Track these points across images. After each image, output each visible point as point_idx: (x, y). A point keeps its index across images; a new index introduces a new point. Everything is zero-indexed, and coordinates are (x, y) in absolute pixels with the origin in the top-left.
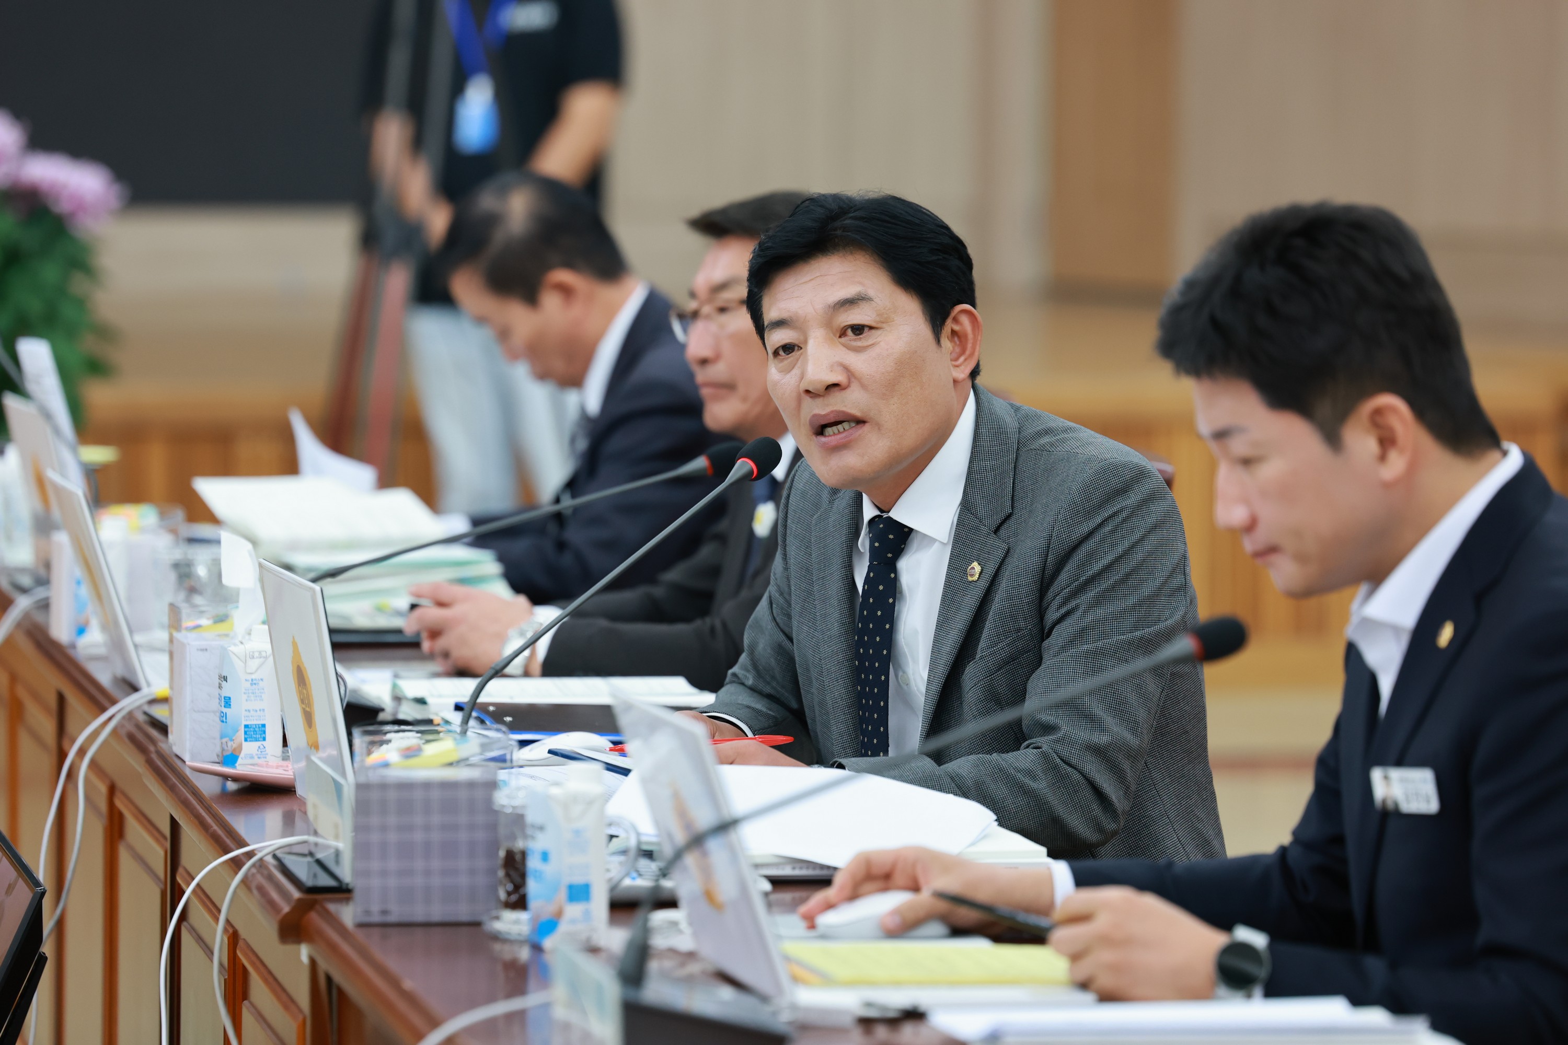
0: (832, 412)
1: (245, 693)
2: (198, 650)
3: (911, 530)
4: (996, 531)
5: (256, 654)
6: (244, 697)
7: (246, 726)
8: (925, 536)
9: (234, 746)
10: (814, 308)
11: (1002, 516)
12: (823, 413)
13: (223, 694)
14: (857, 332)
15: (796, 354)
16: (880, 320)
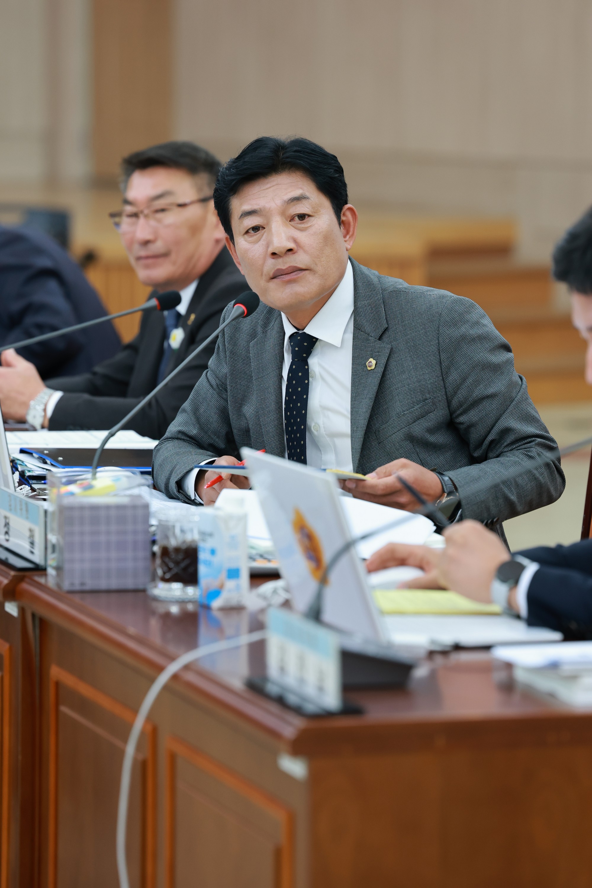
0: (289, 266)
3: (317, 339)
4: (380, 338)
8: (325, 343)
10: (275, 205)
11: (383, 329)
12: (285, 268)
14: (301, 219)
15: (261, 232)
16: (314, 211)
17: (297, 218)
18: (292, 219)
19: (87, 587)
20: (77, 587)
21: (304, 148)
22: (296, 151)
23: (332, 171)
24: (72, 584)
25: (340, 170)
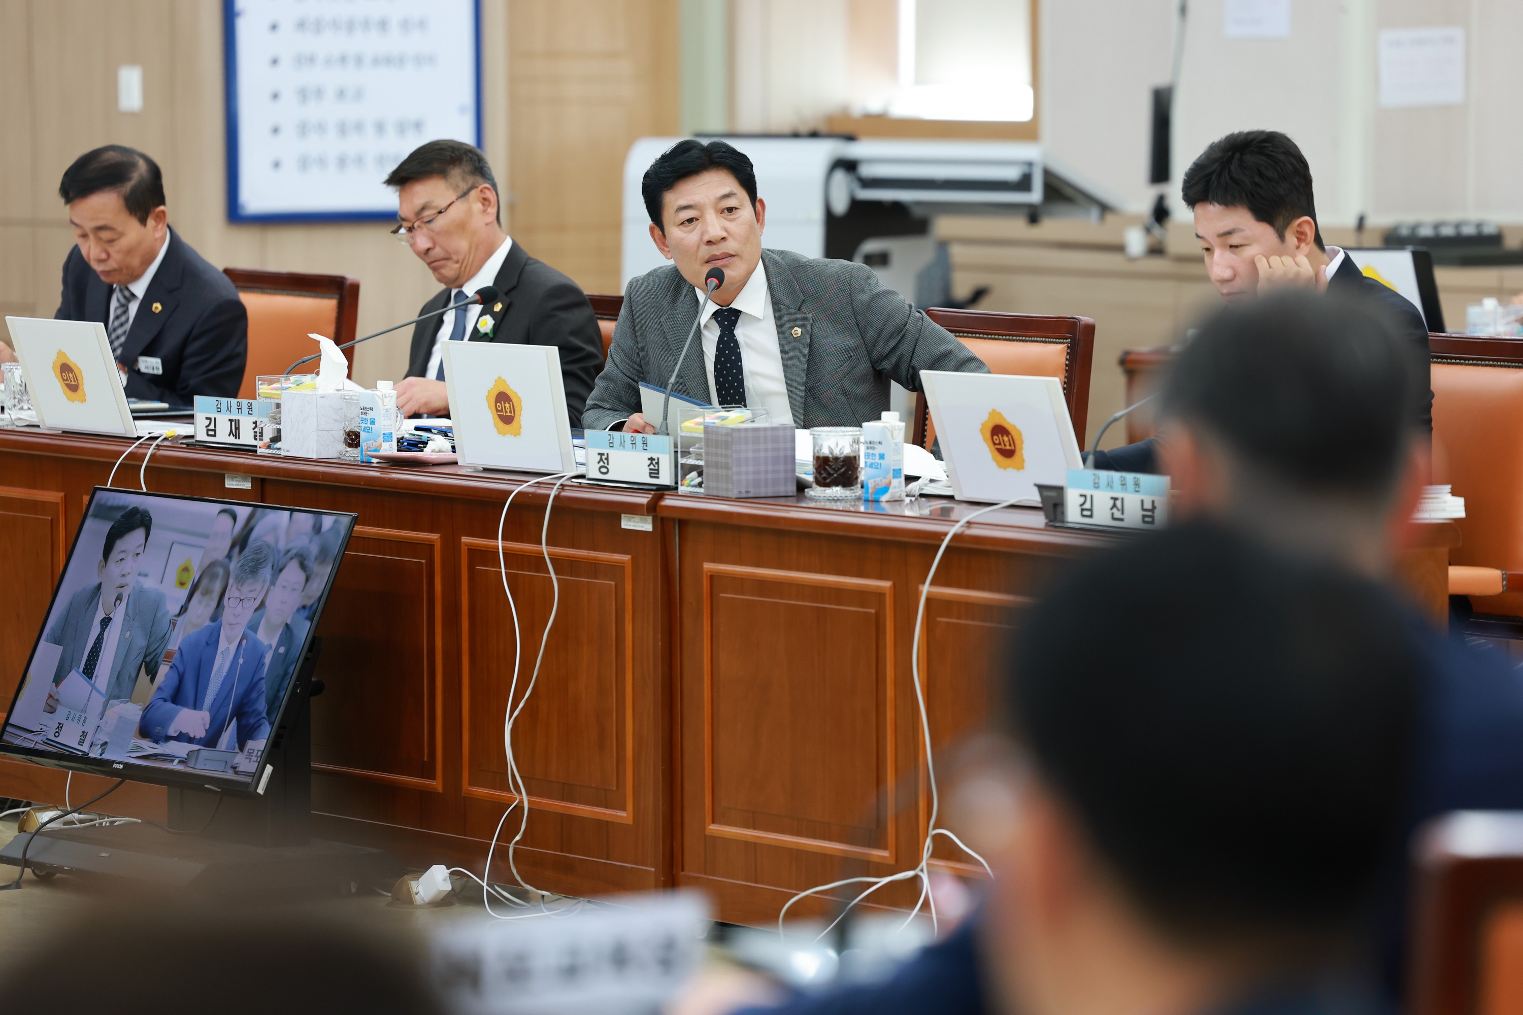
3: (742, 312)
4: (799, 309)
6: (383, 418)
7: (384, 434)
9: (377, 445)
10: (708, 200)
11: (801, 301)
12: (718, 254)
13: (368, 417)
14: (729, 211)
15: (695, 223)
16: (740, 204)
17: (726, 211)
18: (722, 212)
19: (751, 495)
20: (744, 495)
24: (740, 492)
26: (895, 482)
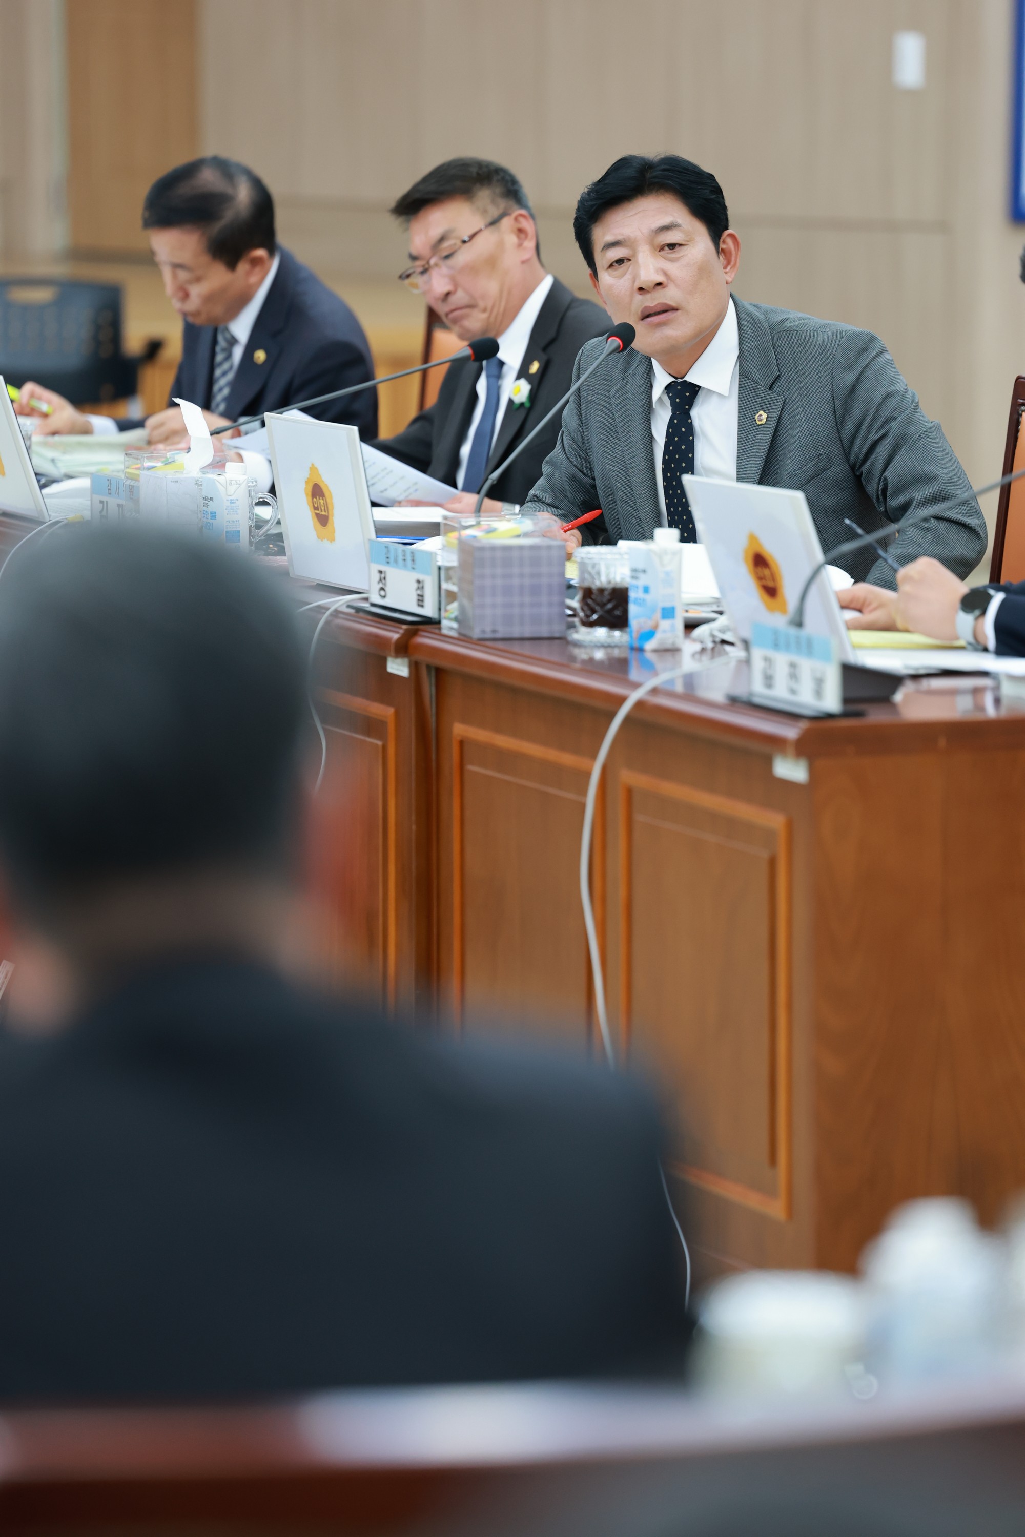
0: (659, 304)
1: (226, 509)
2: (171, 481)
3: (699, 387)
4: (771, 388)
5: (234, 482)
6: (226, 512)
7: (227, 532)
8: (709, 391)
10: (642, 233)
11: (774, 377)
12: (652, 305)
13: (210, 509)
14: (671, 248)
15: (626, 264)
16: (687, 239)
17: (666, 248)
18: (662, 249)
19: (499, 635)
20: (488, 635)
21: (674, 166)
22: (664, 170)
23: (708, 191)
24: (483, 632)
25: (718, 191)
26: (665, 624)
